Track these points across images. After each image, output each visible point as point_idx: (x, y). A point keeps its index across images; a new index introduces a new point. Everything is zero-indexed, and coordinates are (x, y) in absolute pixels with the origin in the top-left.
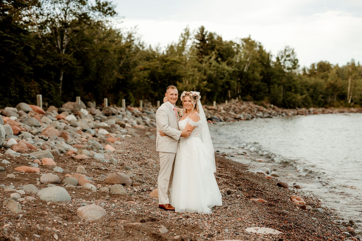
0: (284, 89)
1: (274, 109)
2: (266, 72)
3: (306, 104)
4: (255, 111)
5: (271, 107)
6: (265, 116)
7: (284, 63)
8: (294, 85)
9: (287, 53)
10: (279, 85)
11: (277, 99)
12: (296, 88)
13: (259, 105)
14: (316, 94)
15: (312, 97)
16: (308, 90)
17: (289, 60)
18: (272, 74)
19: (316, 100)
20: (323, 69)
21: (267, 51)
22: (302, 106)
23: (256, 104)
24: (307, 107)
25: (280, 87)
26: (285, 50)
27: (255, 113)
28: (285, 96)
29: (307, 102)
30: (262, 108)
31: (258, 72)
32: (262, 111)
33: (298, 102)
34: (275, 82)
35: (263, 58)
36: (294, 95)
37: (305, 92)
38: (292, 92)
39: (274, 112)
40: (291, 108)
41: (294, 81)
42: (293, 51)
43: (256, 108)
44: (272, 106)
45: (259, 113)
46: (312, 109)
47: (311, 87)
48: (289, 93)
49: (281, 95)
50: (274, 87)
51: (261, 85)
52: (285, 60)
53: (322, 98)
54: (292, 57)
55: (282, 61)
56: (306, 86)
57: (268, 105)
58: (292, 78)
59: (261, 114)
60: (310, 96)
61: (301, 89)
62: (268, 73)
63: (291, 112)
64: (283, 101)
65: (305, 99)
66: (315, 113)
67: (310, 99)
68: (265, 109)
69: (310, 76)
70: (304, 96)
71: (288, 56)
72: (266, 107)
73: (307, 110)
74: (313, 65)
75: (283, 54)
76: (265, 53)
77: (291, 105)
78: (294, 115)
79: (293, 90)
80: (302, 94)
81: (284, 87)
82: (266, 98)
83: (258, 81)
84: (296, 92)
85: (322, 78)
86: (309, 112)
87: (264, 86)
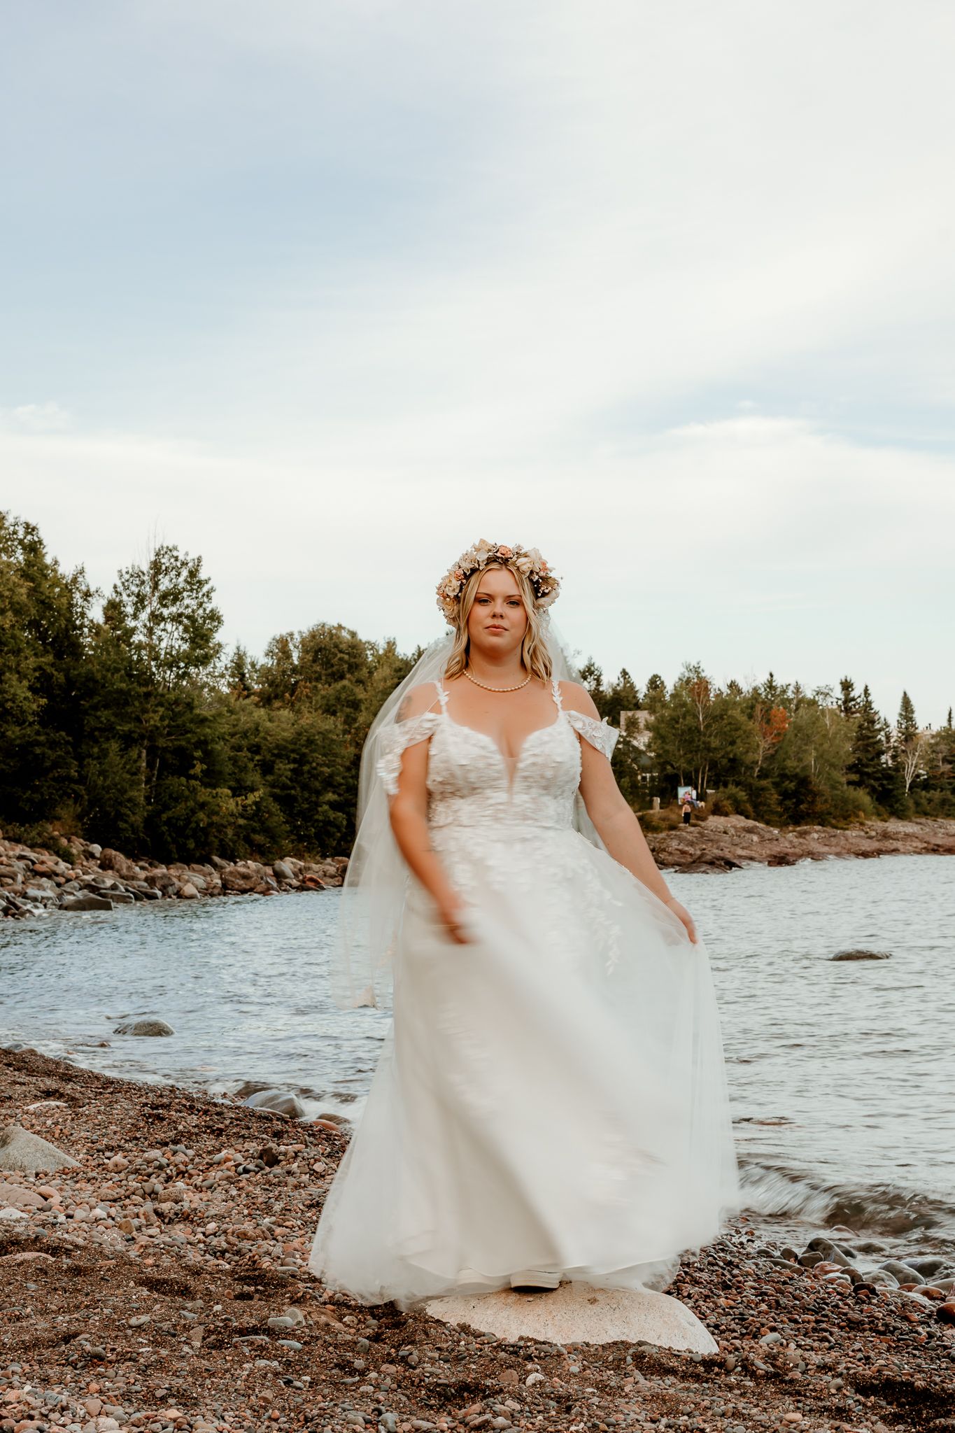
0: (150, 765)
1: (106, 865)
2: (60, 677)
3: (259, 838)
4: (20, 878)
5: (91, 856)
6: (69, 899)
7: (150, 632)
8: (202, 744)
9: (165, 584)
10: (128, 741)
11: (120, 816)
12: (208, 756)
13: (32, 846)
14: (305, 787)
15: (286, 801)
16: (266, 768)
17: (177, 618)
18: (90, 686)
19: (307, 816)
20: (328, 664)
21: (66, 570)
22: (242, 847)
23: (17, 840)
24: (266, 854)
25: (134, 753)
26: (157, 567)
27: (19, 887)
28: (161, 799)
29: (267, 831)
30: (49, 860)
31: (22, 676)
32: (50, 875)
33: (221, 828)
34: (109, 730)
35: (45, 604)
36: (204, 794)
37: (254, 777)
38: (189, 777)
39: (109, 880)
40: (188, 859)
41: (203, 721)
42: (193, 574)
43: (21, 858)
44: (96, 849)
45: (40, 887)
46: (288, 865)
47: (281, 752)
48: (177, 783)
49: (139, 793)
50: (104, 753)
51: (38, 744)
52: (156, 618)
53: (334, 806)
54: (189, 601)
55: (138, 623)
56: (256, 749)
57: (77, 846)
58: (190, 706)
59: (48, 890)
60: (276, 798)
61: (234, 761)
62: (71, 683)
63: (193, 879)
64: (150, 822)
65: (258, 813)
66: (306, 885)
67: (277, 817)
68: (63, 866)
69: (266, 700)
70: (252, 798)
71: (173, 596)
72: (67, 857)
73: (269, 870)
74: (282, 647)
75: (147, 589)
76: (56, 582)
77: (191, 844)
78: (208, 892)
79: (199, 768)
80: (239, 790)
81: (152, 751)
82: (67, 812)
83: (21, 723)
84: (212, 778)
85: (330, 710)
86: (279, 876)
87: (53, 745)
